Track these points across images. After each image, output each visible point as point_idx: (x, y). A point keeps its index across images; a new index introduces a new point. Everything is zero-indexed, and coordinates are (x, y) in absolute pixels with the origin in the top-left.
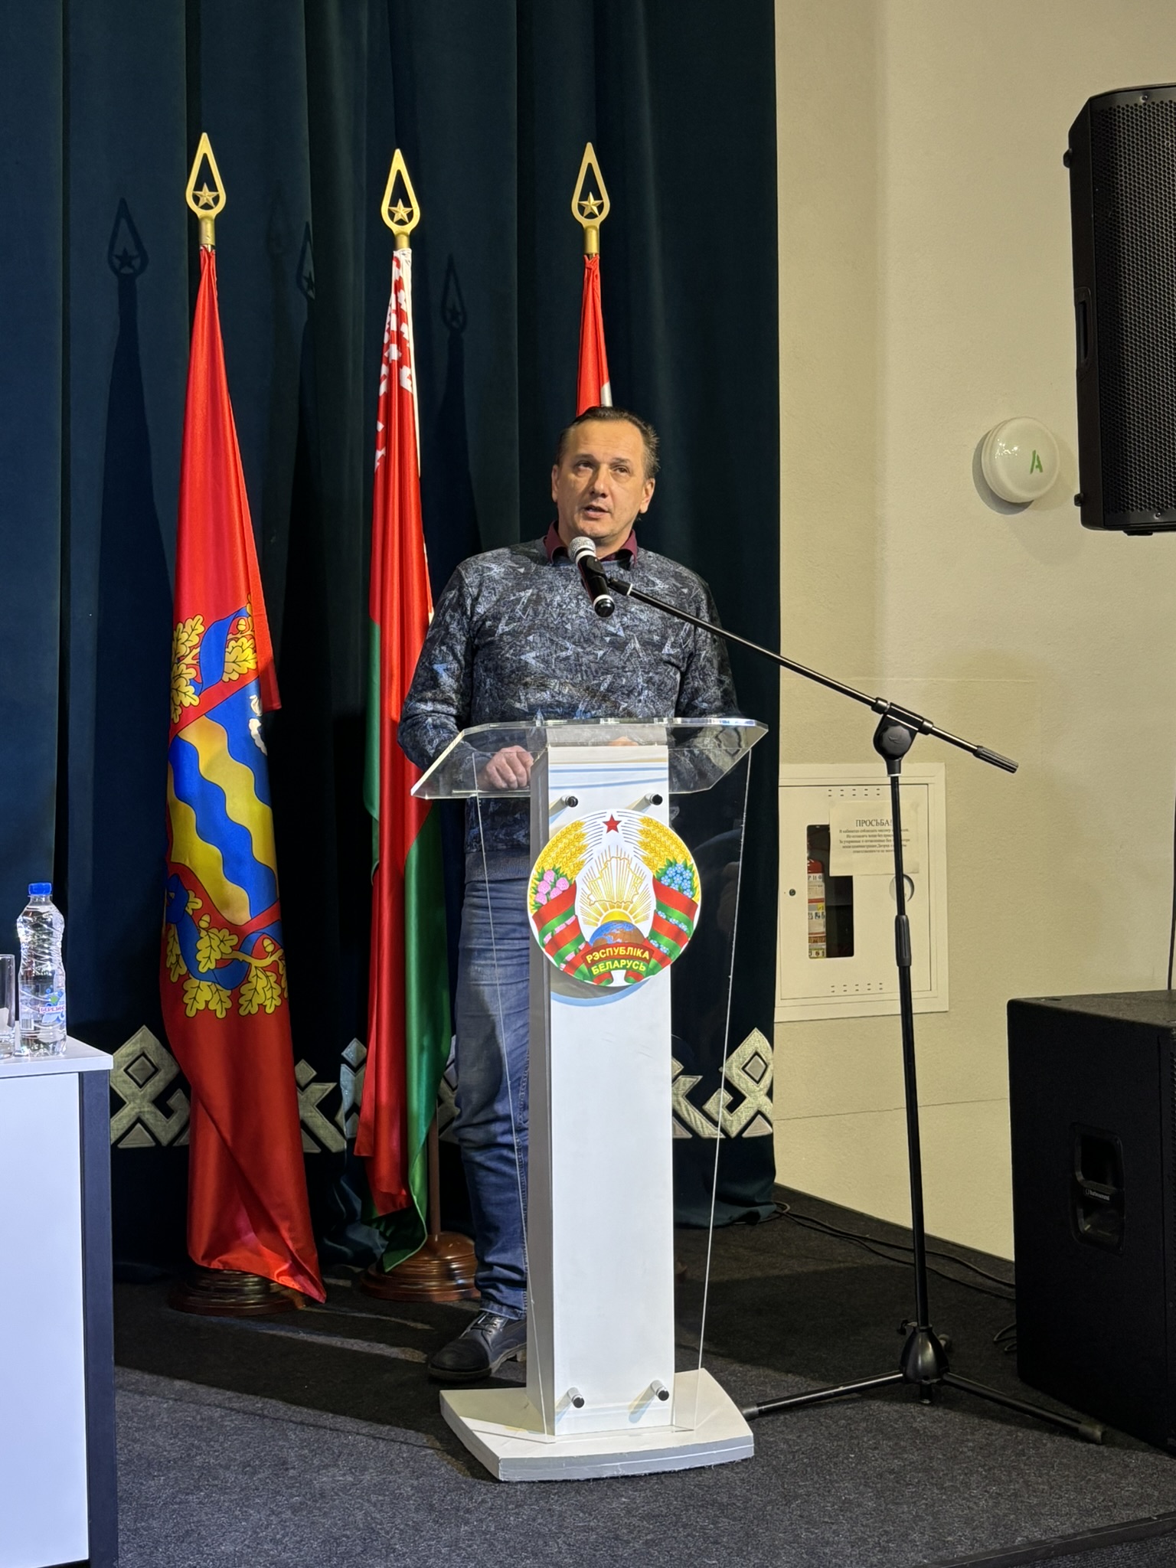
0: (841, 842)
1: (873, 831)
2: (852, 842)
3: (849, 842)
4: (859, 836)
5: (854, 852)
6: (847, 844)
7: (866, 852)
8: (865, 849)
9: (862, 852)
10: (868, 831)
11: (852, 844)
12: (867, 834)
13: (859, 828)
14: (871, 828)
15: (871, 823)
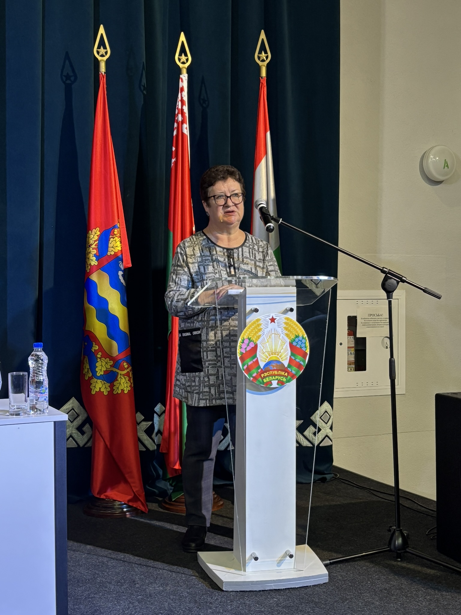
0: (362, 323)
1: (375, 319)
2: (366, 323)
3: (365, 323)
4: (369, 321)
5: (367, 327)
6: (364, 324)
7: (372, 327)
8: (372, 326)
9: (370, 327)
10: (373, 319)
11: (366, 324)
12: (373, 320)
13: (370, 317)
14: (374, 317)
15: (374, 315)
